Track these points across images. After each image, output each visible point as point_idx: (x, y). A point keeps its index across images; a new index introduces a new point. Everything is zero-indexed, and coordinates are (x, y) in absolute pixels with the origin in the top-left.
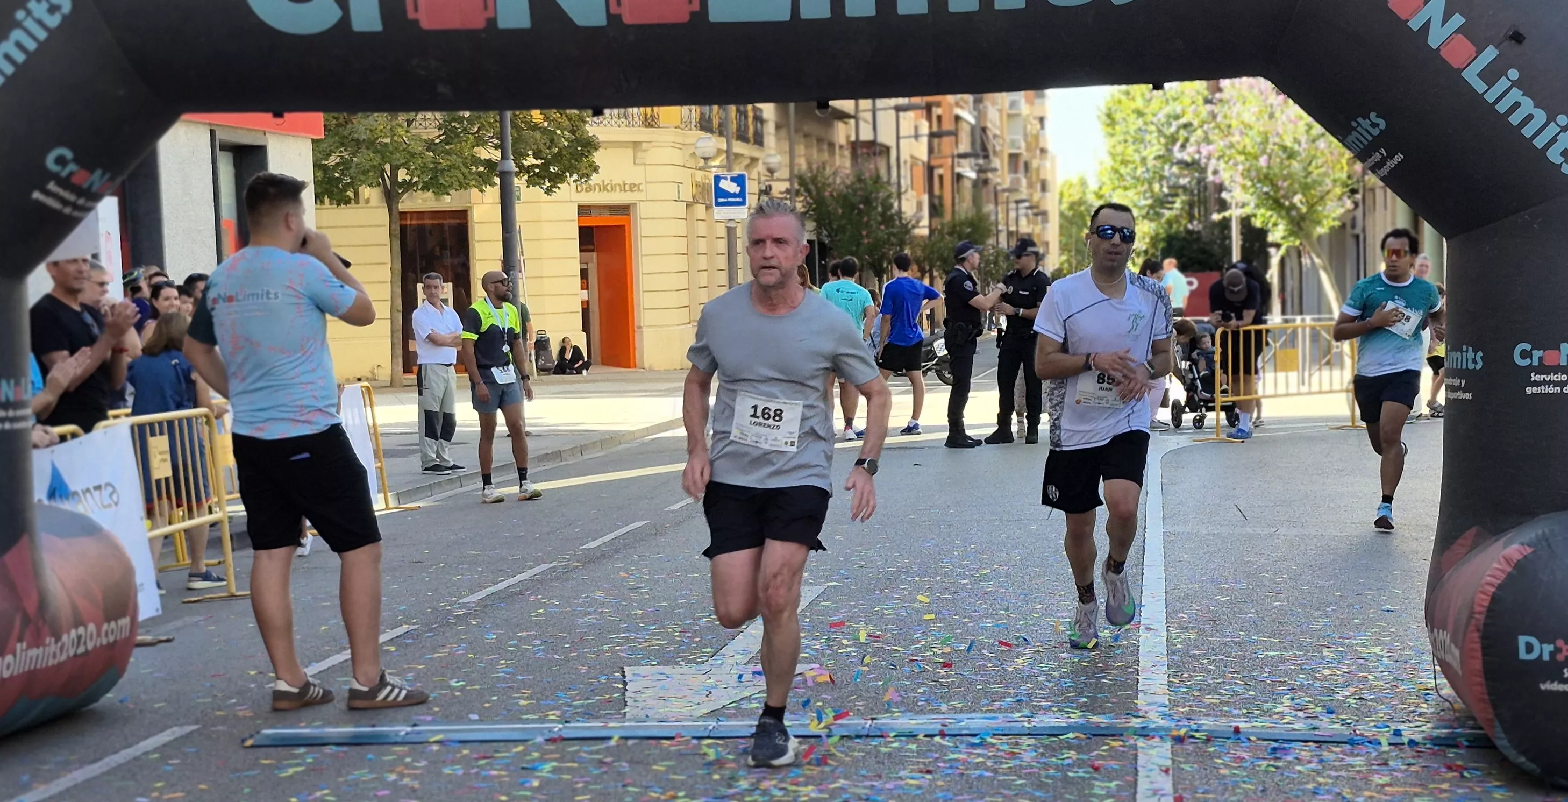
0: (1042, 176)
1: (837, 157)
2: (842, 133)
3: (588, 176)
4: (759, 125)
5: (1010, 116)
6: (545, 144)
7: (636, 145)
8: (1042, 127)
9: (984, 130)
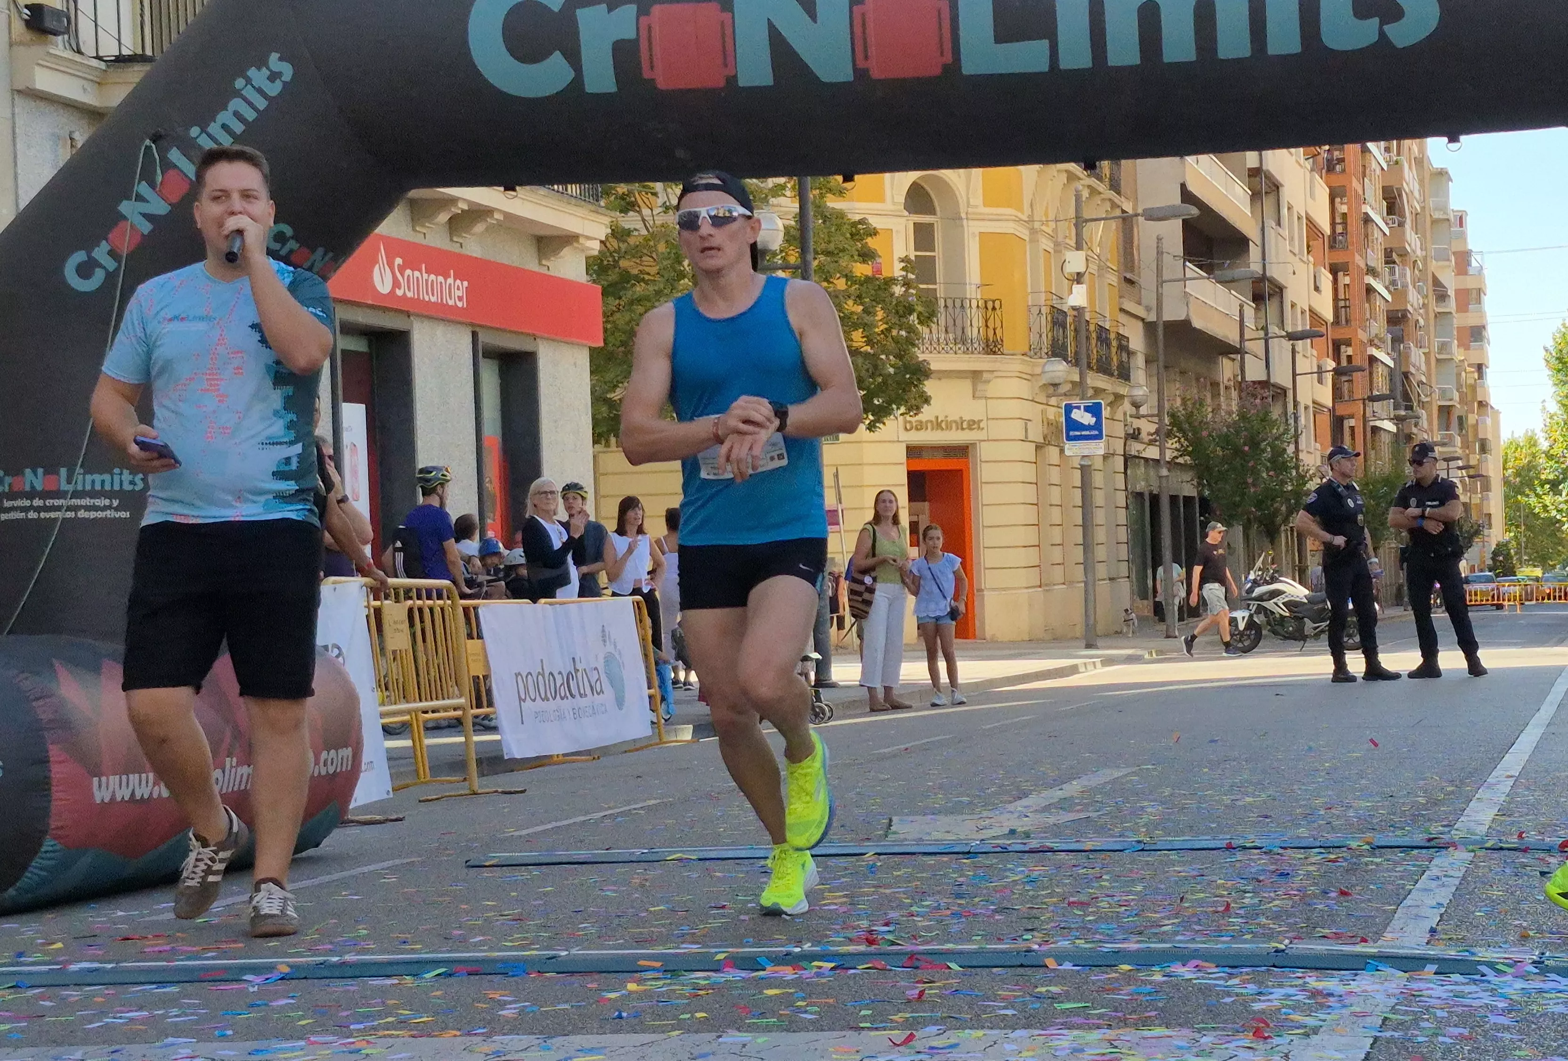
0: (1481, 436)
1: (1222, 398)
2: (1227, 369)
3: (918, 409)
4: (1125, 355)
5: (1438, 360)
6: (867, 370)
7: (975, 375)
8: (1481, 376)
9: (1406, 375)
